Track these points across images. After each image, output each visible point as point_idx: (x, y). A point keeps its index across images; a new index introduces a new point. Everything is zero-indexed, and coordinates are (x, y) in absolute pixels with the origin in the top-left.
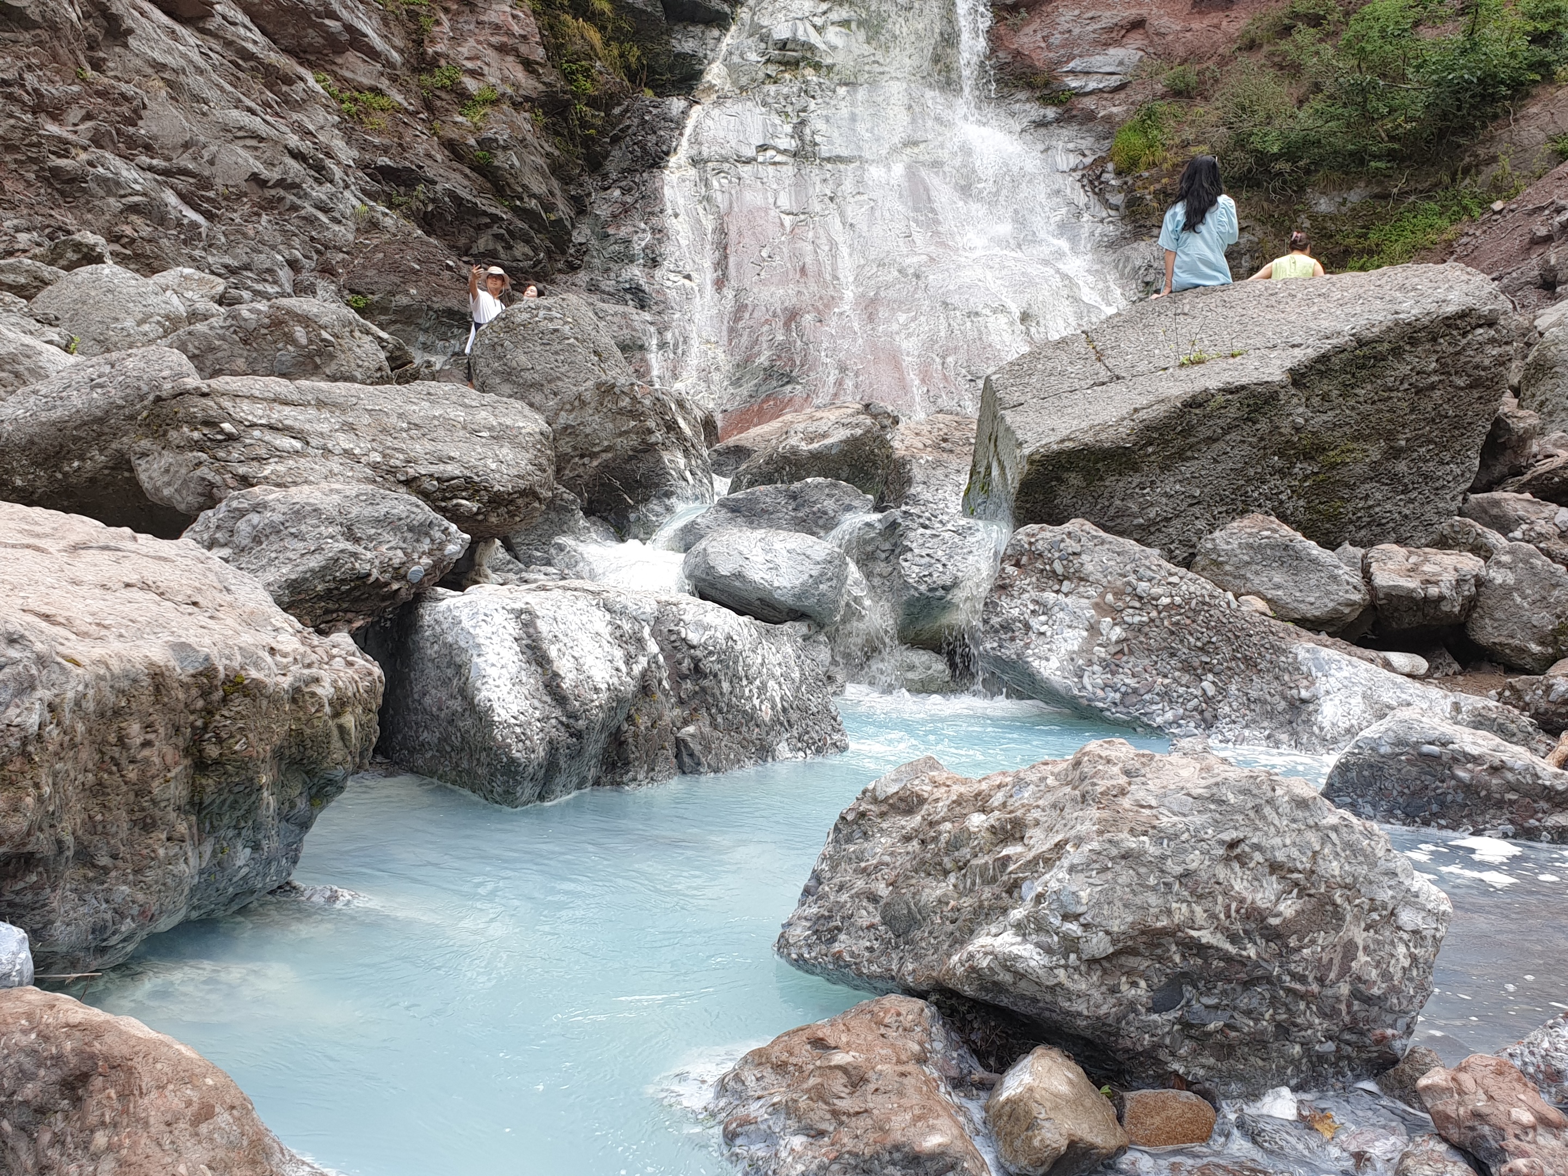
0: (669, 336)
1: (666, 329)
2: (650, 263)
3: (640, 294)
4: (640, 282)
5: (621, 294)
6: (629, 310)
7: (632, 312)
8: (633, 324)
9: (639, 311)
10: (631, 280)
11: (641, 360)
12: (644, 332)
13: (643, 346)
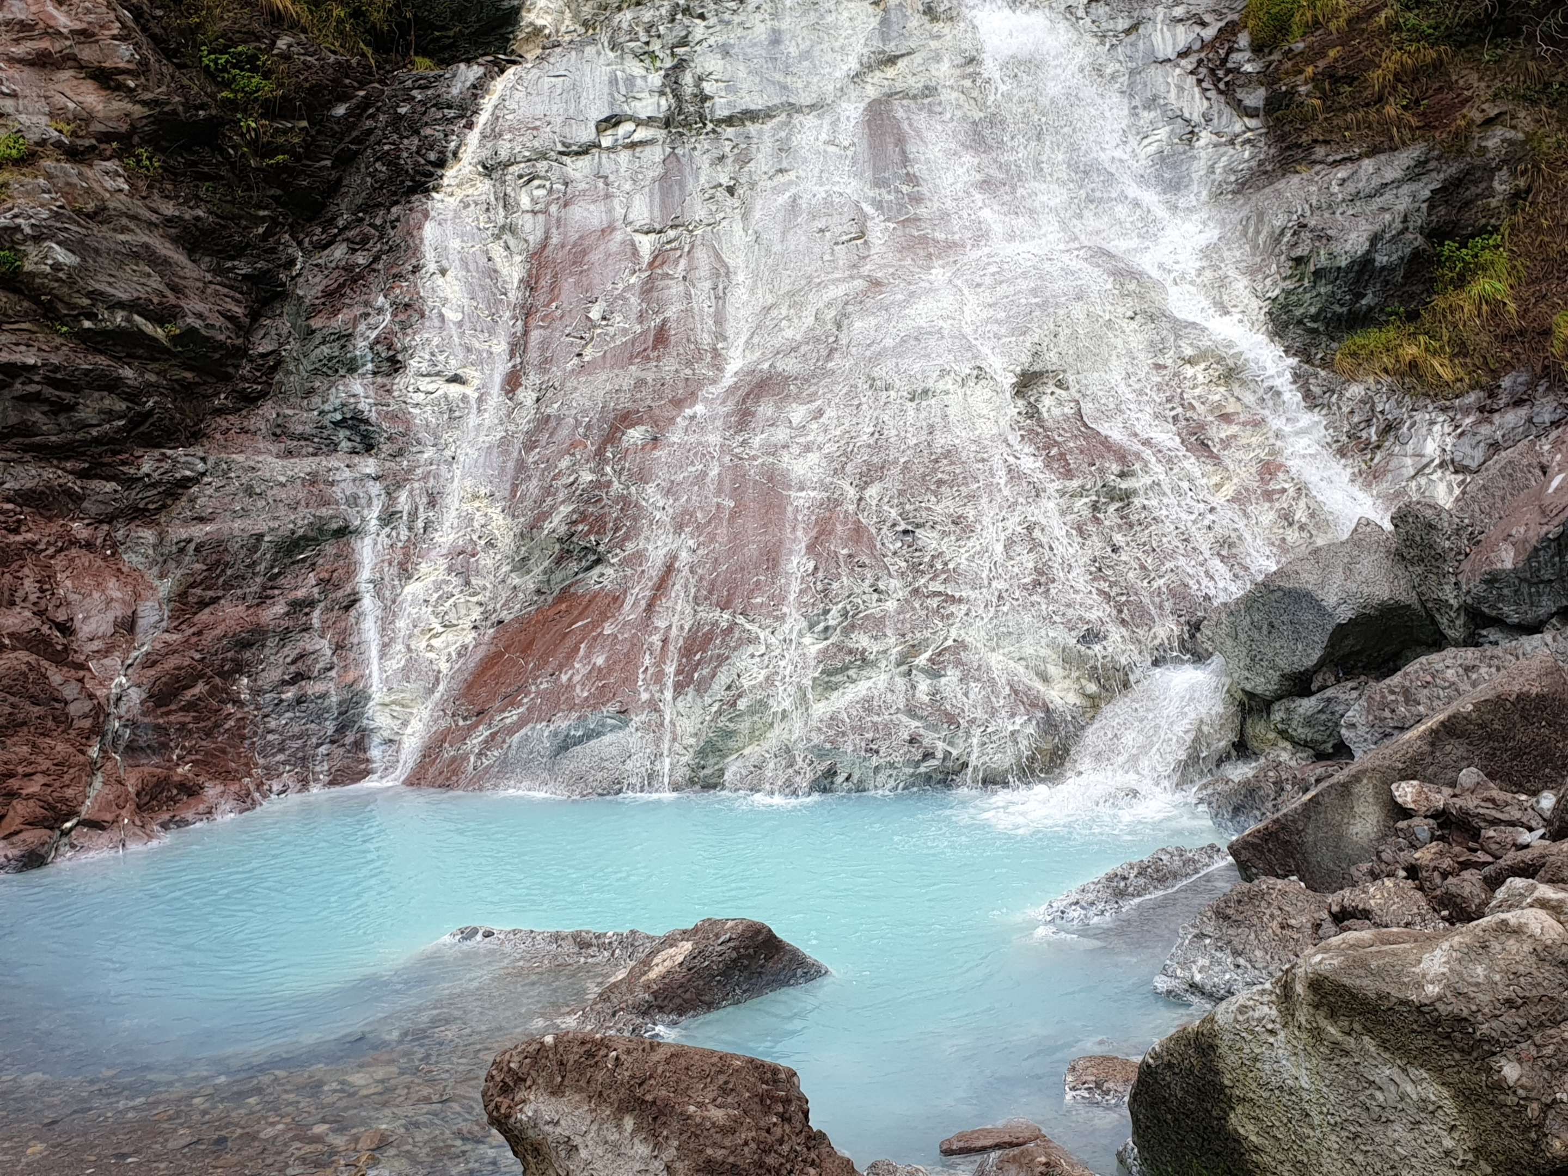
2: (385, 366)
3: (363, 427)
4: (360, 407)
5: (326, 433)
6: (333, 462)
7: (336, 464)
8: (329, 491)
9: (356, 459)
10: (343, 405)
11: (338, 556)
12: (353, 501)
13: (347, 527)
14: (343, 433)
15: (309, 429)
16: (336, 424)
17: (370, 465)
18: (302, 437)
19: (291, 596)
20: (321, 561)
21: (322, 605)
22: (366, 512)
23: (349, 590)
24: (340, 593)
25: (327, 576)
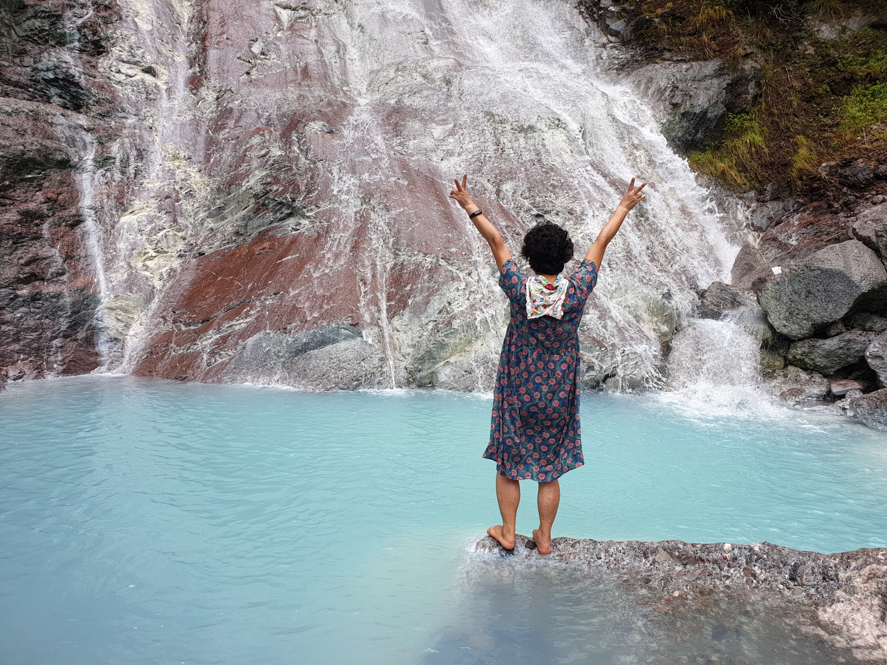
0: (115, 149)
1: (111, 138)
2: (90, 47)
3: (73, 89)
4: (72, 71)
5: (39, 87)
6: (48, 108)
7: (54, 112)
8: (50, 129)
9: (69, 112)
10: (56, 67)
11: (62, 183)
12: (72, 142)
13: (68, 161)
14: (53, 91)
15: (23, 80)
16: (49, 82)
17: (82, 120)
18: (16, 84)
19: (24, 207)
20: (47, 184)
21: (51, 220)
22: (82, 153)
23: (74, 212)
24: (66, 213)
25: (54, 196)
